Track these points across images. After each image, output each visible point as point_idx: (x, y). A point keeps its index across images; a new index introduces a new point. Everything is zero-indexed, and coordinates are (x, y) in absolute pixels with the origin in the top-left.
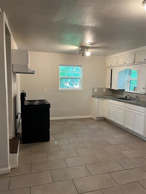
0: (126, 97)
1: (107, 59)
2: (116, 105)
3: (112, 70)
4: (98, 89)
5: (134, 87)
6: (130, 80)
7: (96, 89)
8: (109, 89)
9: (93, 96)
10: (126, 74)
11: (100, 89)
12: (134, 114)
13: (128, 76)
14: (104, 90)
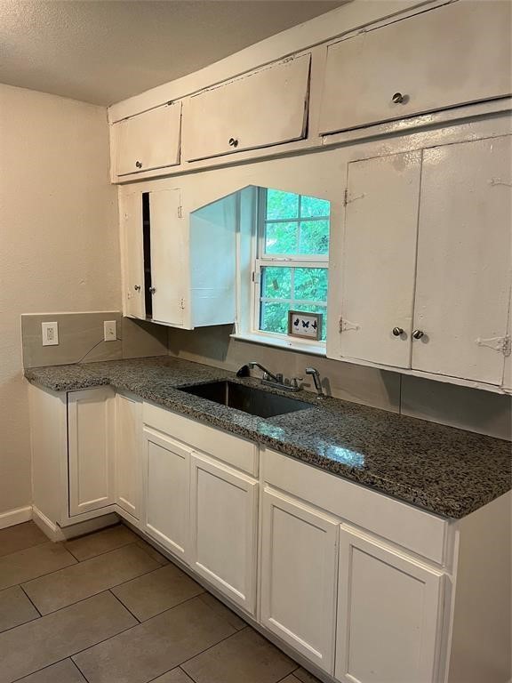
0: (245, 372)
1: (113, 129)
2: (189, 450)
3: (146, 197)
4: (65, 323)
5: (291, 314)
6: (263, 269)
7: (54, 325)
8: (136, 321)
9: (31, 378)
10: (238, 229)
11: (78, 327)
12: (337, 545)
13: (248, 238)
14: (109, 331)
